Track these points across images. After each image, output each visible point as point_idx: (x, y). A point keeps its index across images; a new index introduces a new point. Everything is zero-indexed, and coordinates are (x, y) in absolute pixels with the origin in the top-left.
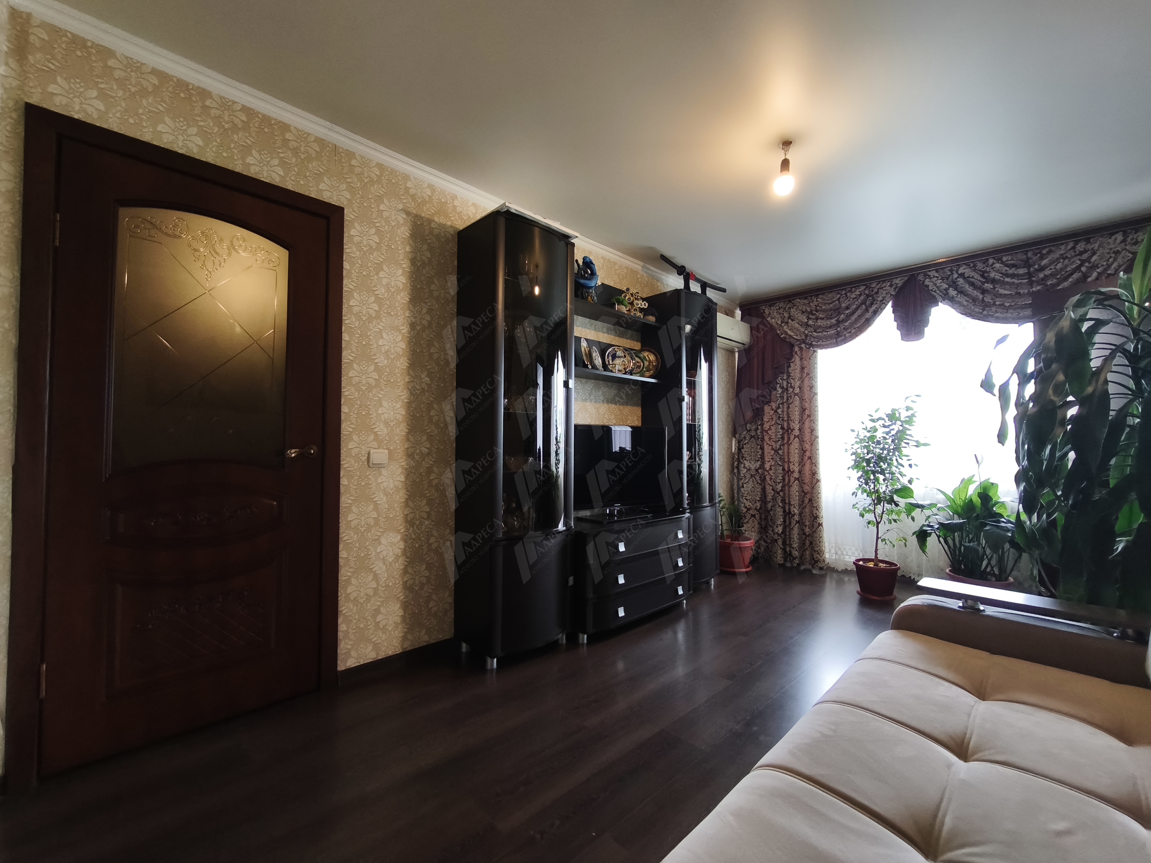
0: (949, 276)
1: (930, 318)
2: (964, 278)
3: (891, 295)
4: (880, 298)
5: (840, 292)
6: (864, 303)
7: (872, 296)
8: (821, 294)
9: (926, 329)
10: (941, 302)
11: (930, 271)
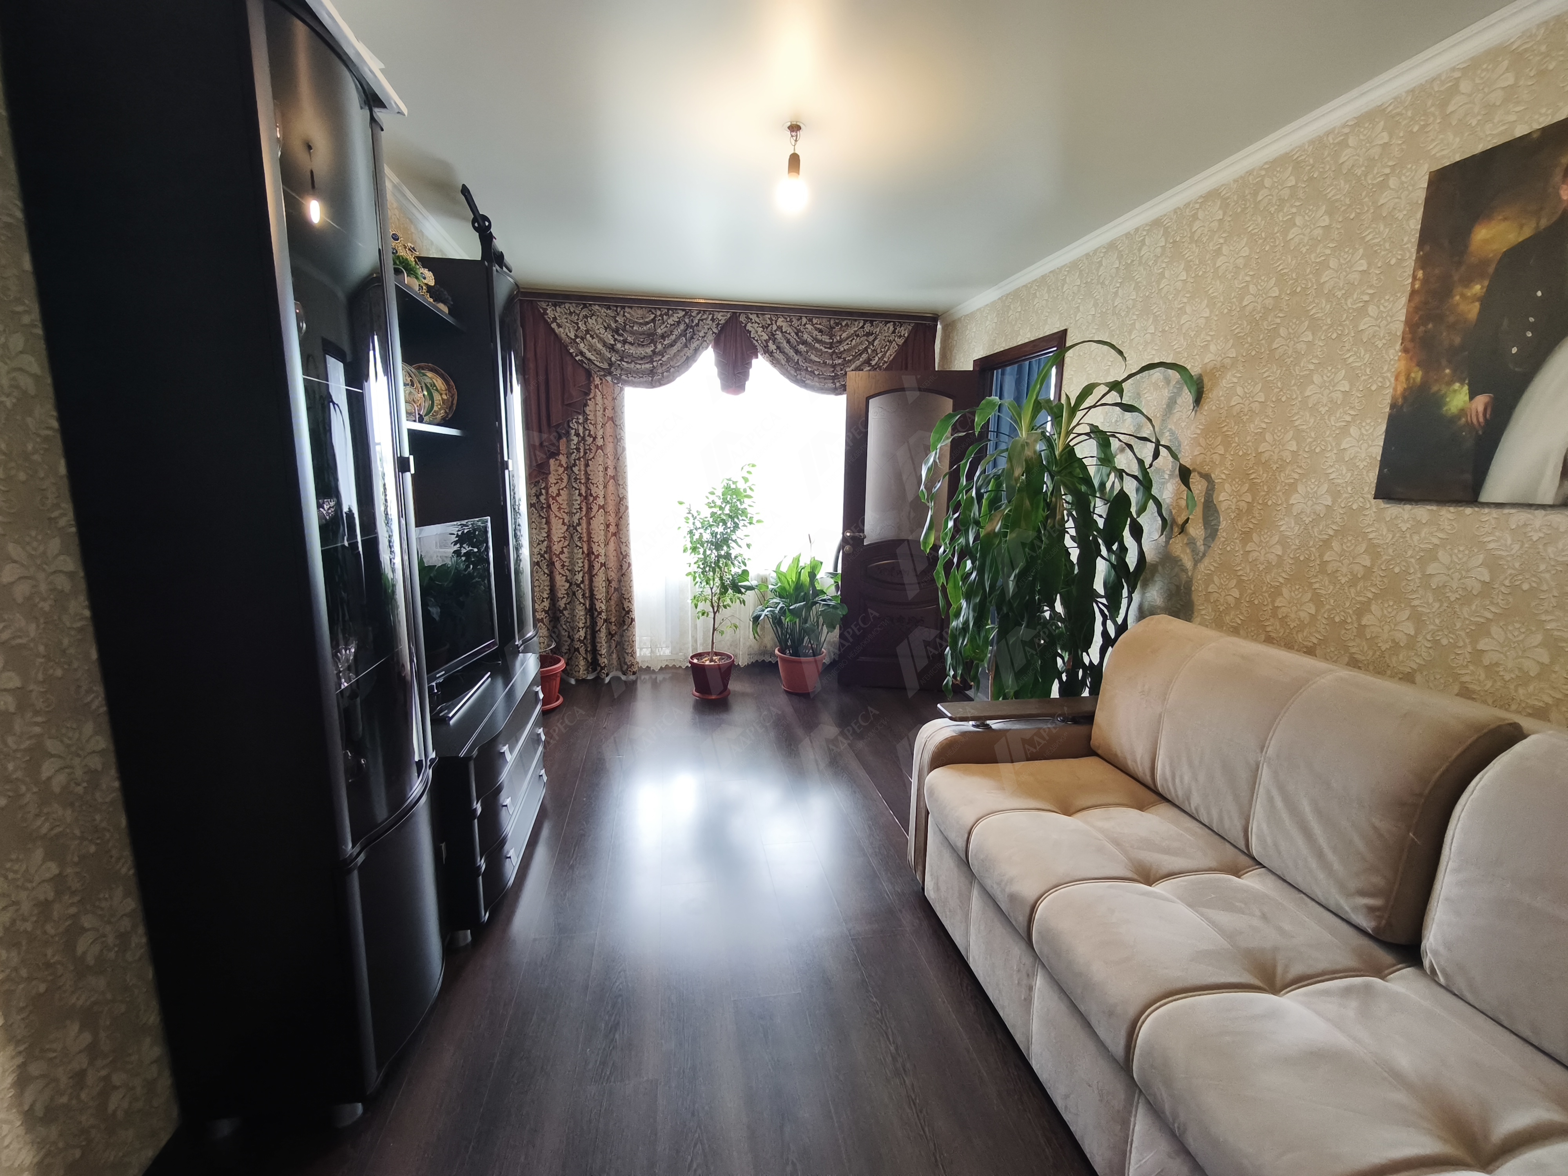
0: (769, 325)
1: (751, 371)
2: (782, 332)
3: (713, 333)
4: (702, 334)
5: (653, 311)
6: (684, 334)
7: (692, 327)
8: (629, 307)
9: (747, 383)
10: (762, 355)
11: (751, 314)
